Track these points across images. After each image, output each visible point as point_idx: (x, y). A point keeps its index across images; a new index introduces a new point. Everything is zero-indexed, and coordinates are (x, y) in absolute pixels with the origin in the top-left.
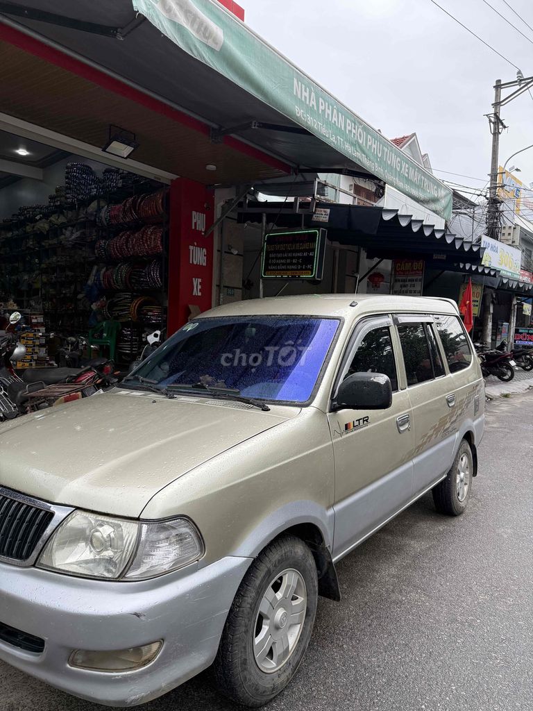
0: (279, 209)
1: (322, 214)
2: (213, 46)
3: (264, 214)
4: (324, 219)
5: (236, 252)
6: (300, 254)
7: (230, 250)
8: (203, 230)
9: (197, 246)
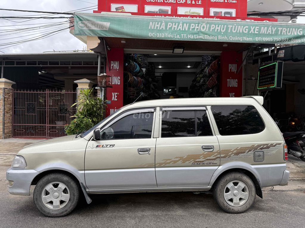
0: (262, 56)
1: (281, 53)
2: (106, 30)
3: (259, 59)
4: (282, 56)
5: (254, 78)
6: (270, 76)
7: (251, 77)
8: (235, 71)
9: (232, 79)
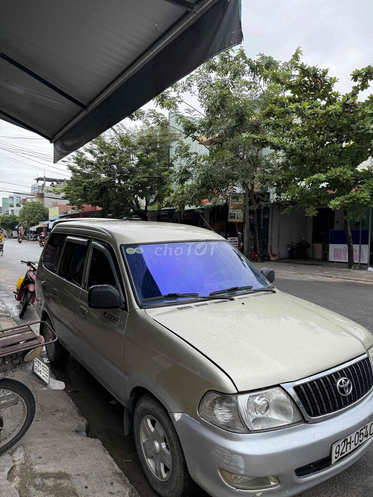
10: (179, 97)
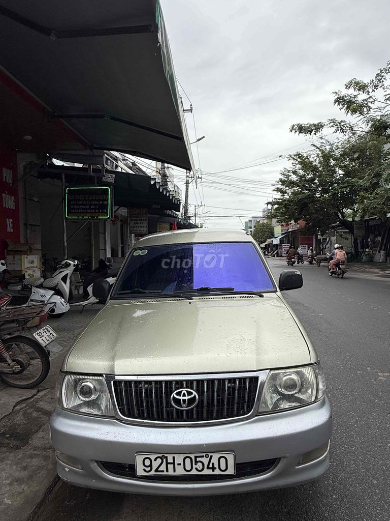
1: (110, 177)
3: (63, 174)
4: (111, 181)
5: (36, 200)
6: (96, 203)
7: (32, 198)
8: (11, 182)
9: (8, 194)
10: (370, 98)
